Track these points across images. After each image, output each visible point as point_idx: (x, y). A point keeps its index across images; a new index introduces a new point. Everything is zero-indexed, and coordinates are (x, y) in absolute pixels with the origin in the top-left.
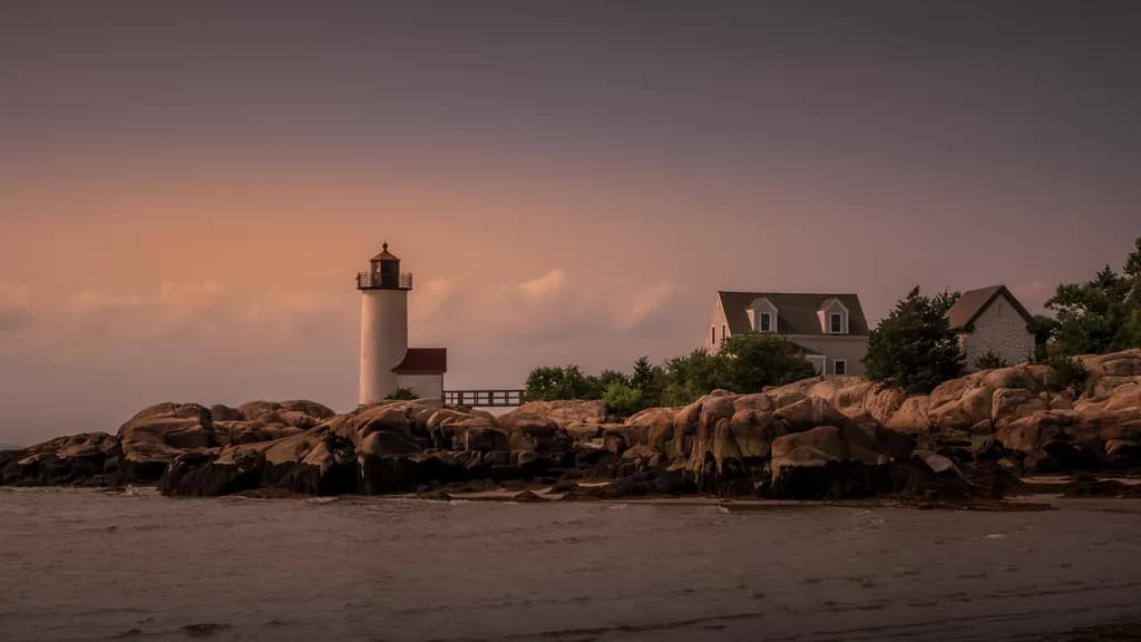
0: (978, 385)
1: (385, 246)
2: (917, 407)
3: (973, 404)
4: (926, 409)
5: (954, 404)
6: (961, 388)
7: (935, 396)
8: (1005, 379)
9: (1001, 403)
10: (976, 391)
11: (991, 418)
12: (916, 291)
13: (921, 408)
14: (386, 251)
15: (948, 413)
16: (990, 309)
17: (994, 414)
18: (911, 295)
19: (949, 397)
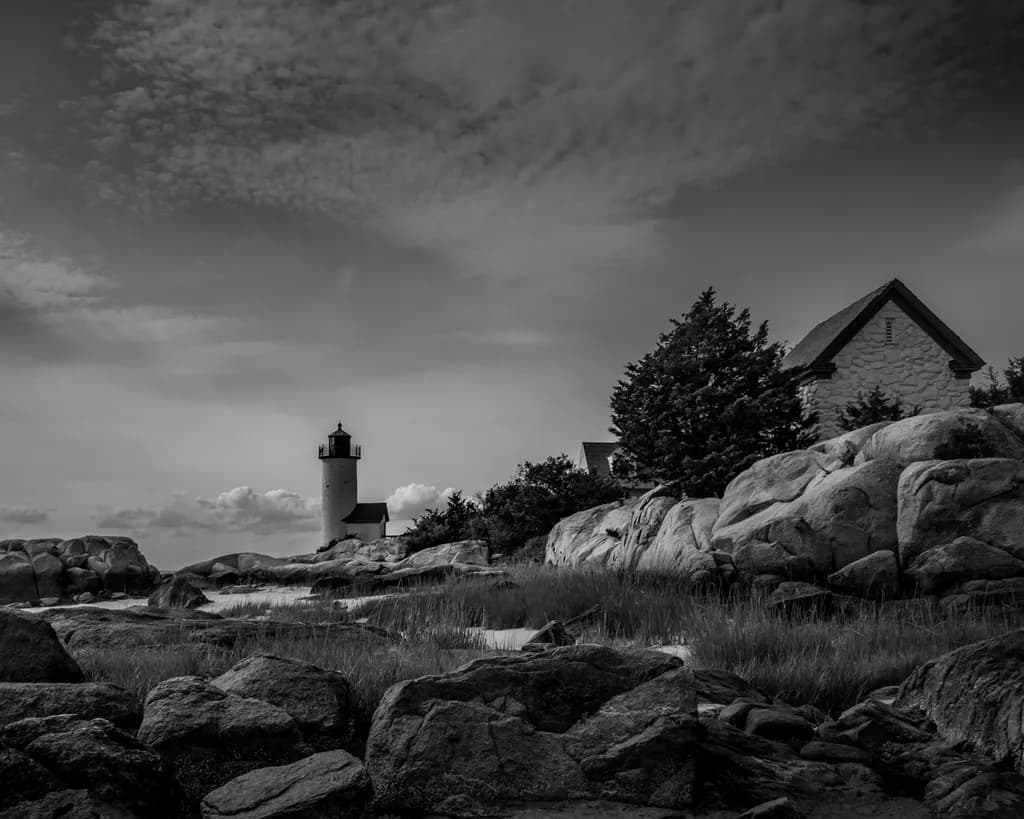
0: (848, 460)
1: (340, 425)
2: (689, 522)
3: (837, 509)
4: (709, 530)
5: (779, 511)
6: (801, 472)
7: (736, 494)
8: (931, 437)
9: (927, 500)
10: (842, 476)
11: (894, 545)
12: (707, 297)
13: (697, 525)
14: (340, 429)
15: (762, 535)
16: (866, 329)
17: (904, 535)
18: (698, 309)
19: (765, 496)
